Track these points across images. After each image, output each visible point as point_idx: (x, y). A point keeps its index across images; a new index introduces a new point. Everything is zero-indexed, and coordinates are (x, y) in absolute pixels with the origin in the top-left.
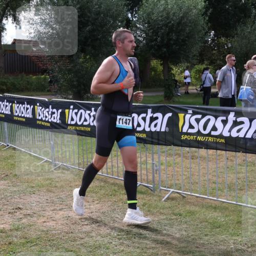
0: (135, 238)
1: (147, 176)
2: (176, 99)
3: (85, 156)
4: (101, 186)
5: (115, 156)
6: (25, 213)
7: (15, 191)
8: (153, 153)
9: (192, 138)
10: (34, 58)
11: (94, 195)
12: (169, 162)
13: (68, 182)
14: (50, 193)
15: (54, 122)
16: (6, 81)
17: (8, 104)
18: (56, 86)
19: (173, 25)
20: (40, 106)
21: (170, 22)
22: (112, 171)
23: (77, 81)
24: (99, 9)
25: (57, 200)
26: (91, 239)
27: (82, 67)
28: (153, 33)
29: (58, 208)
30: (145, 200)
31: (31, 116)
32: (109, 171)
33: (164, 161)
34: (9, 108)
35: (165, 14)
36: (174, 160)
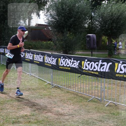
0: (90, 124)
1: (98, 93)
2: (114, 56)
3: (68, 82)
4: (75, 97)
5: (82, 83)
6: (37, 108)
7: (33, 97)
8: (101, 83)
9: (121, 76)
10: (45, 33)
11: (71, 101)
12: (109, 87)
13: (58, 94)
14: (50, 99)
15: (53, 64)
16: (31, 44)
17: (31, 54)
18: (55, 47)
19: (114, 19)
20: (47, 56)
21: (113, 18)
22: (81, 90)
23: (65, 45)
24: (78, 10)
25: (53, 102)
26: (69, 123)
27: (68, 38)
28: (104, 23)
29: (53, 107)
30: (96, 105)
31: (42, 61)
32: (79, 90)
33: (107, 87)
34: (32, 56)
35: (110, 14)
36: (112, 87)
